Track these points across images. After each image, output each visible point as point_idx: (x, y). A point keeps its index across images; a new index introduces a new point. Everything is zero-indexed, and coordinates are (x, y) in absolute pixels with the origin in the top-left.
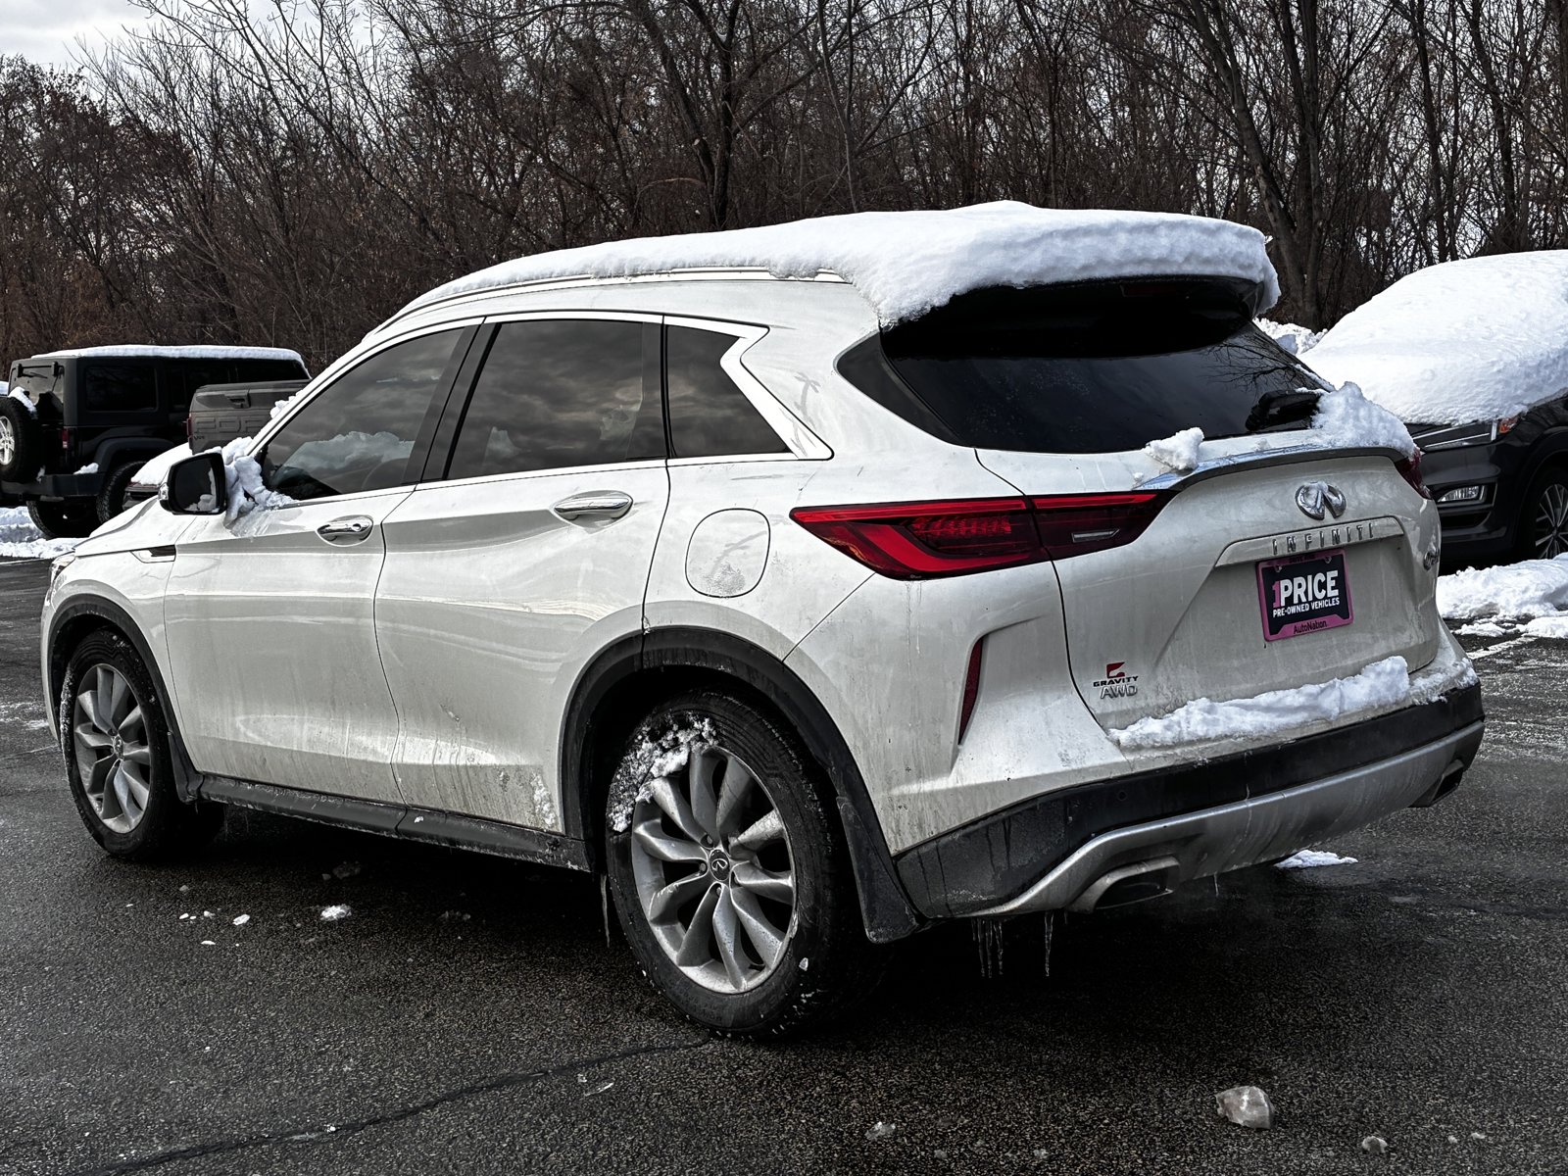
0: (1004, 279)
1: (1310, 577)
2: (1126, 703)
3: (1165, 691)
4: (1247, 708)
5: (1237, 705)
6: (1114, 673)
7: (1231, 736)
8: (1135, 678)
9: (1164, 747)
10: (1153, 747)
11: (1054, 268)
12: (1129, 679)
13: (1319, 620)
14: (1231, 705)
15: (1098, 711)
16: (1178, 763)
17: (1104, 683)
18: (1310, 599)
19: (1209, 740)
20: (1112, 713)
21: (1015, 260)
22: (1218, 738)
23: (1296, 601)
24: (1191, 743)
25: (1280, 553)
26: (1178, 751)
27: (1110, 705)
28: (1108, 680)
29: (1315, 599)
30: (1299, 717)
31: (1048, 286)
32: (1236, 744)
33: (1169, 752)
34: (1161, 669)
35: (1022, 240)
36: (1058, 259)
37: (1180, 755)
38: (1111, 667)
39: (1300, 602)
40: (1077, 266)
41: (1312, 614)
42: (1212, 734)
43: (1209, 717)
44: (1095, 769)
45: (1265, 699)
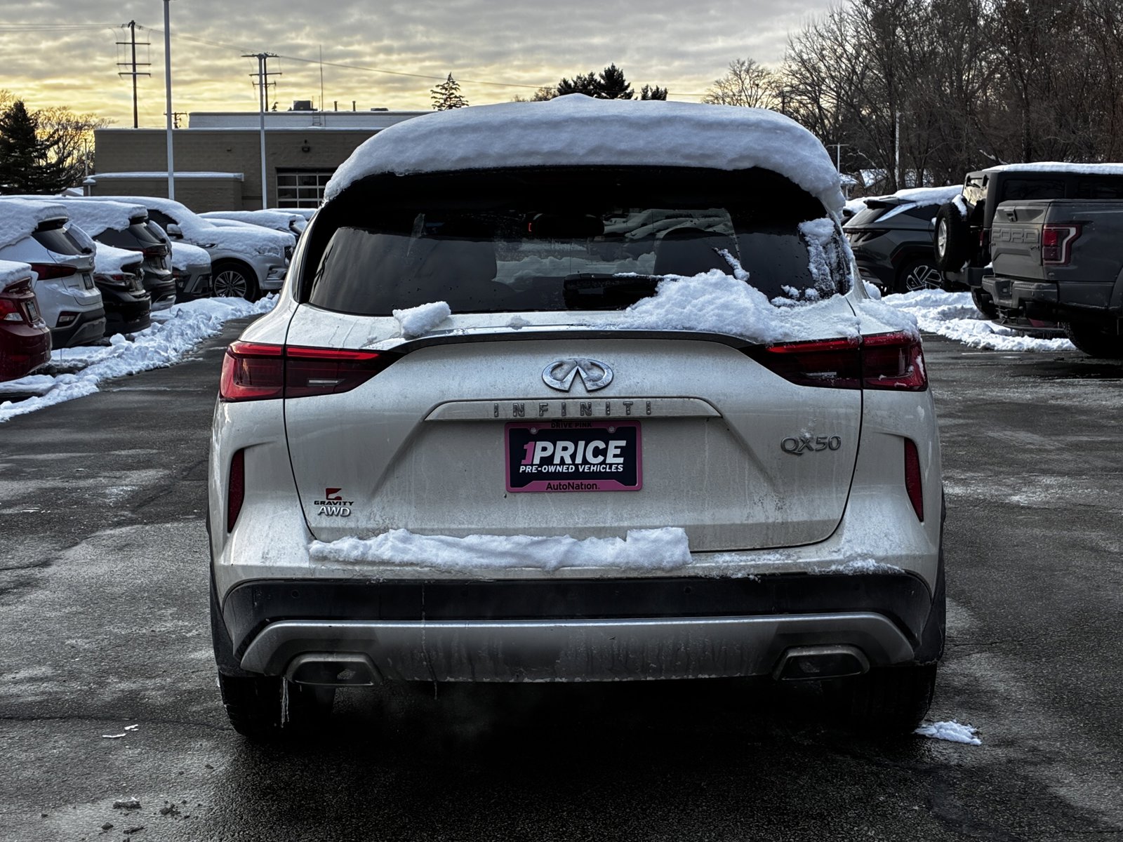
0: (388, 168)
1: (582, 444)
2: (339, 522)
3: (378, 518)
4: (449, 544)
5: (442, 541)
6: (332, 496)
7: (417, 565)
8: (351, 503)
9: (346, 562)
10: (337, 561)
11: (433, 160)
12: (345, 503)
13: (591, 482)
14: (432, 539)
15: (313, 525)
16: (355, 577)
17: (323, 503)
18: (579, 460)
19: (393, 564)
20: (325, 528)
21: (401, 152)
22: (402, 564)
23: (557, 461)
24: (373, 563)
25: (502, 416)
26: (357, 568)
27: (325, 522)
28: (327, 501)
29: (585, 462)
30: (504, 562)
31: (427, 174)
32: (420, 573)
33: (350, 567)
34: (377, 499)
35: (411, 136)
36: (438, 152)
37: (358, 571)
38: (329, 491)
39: (562, 462)
40: (455, 158)
41: (577, 475)
42: (398, 559)
43: (401, 545)
44: (281, 569)
45: (472, 540)
